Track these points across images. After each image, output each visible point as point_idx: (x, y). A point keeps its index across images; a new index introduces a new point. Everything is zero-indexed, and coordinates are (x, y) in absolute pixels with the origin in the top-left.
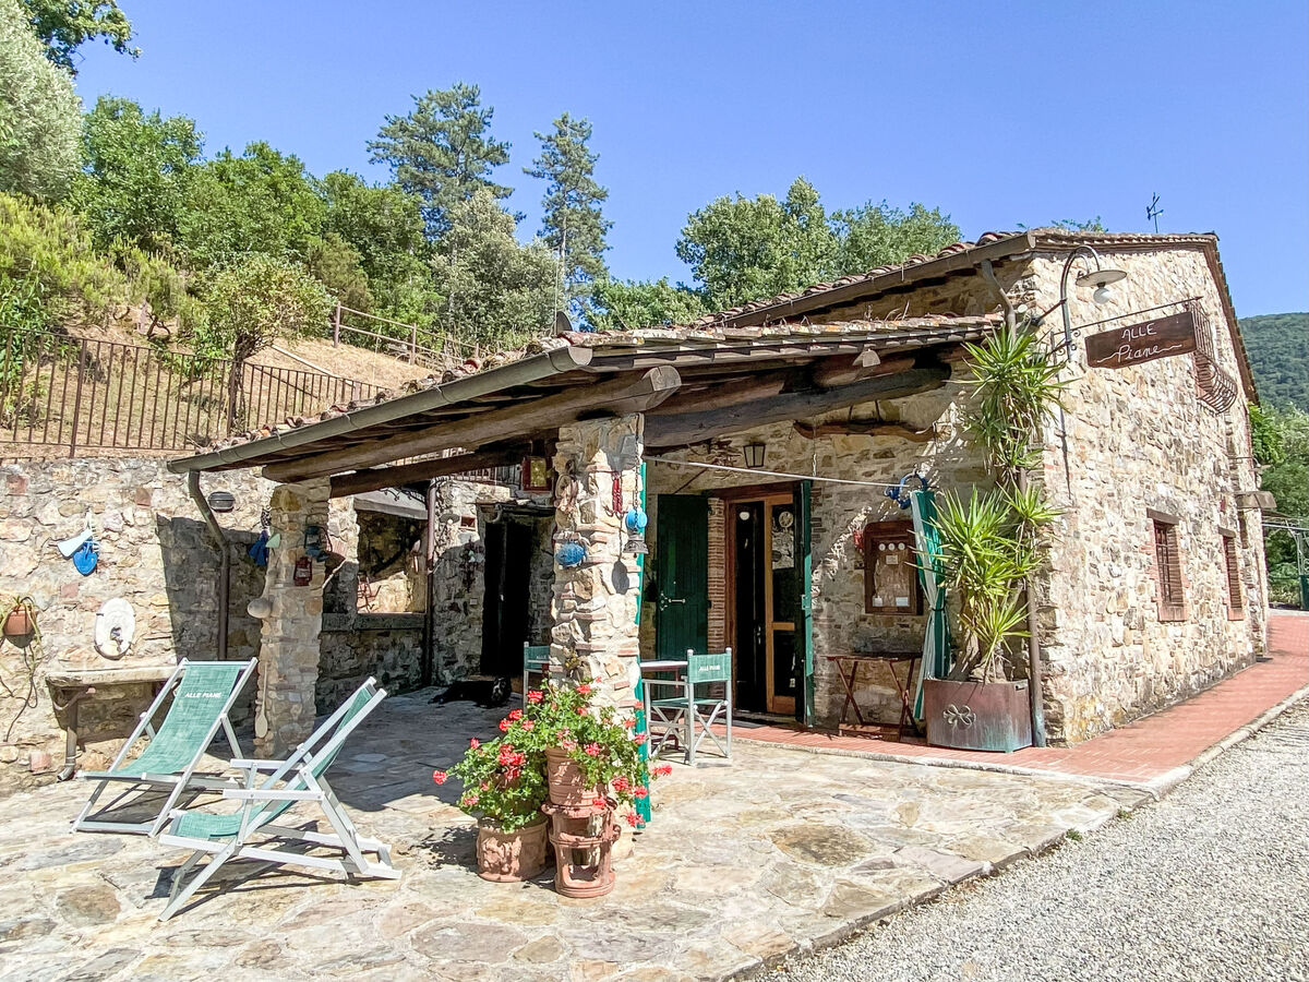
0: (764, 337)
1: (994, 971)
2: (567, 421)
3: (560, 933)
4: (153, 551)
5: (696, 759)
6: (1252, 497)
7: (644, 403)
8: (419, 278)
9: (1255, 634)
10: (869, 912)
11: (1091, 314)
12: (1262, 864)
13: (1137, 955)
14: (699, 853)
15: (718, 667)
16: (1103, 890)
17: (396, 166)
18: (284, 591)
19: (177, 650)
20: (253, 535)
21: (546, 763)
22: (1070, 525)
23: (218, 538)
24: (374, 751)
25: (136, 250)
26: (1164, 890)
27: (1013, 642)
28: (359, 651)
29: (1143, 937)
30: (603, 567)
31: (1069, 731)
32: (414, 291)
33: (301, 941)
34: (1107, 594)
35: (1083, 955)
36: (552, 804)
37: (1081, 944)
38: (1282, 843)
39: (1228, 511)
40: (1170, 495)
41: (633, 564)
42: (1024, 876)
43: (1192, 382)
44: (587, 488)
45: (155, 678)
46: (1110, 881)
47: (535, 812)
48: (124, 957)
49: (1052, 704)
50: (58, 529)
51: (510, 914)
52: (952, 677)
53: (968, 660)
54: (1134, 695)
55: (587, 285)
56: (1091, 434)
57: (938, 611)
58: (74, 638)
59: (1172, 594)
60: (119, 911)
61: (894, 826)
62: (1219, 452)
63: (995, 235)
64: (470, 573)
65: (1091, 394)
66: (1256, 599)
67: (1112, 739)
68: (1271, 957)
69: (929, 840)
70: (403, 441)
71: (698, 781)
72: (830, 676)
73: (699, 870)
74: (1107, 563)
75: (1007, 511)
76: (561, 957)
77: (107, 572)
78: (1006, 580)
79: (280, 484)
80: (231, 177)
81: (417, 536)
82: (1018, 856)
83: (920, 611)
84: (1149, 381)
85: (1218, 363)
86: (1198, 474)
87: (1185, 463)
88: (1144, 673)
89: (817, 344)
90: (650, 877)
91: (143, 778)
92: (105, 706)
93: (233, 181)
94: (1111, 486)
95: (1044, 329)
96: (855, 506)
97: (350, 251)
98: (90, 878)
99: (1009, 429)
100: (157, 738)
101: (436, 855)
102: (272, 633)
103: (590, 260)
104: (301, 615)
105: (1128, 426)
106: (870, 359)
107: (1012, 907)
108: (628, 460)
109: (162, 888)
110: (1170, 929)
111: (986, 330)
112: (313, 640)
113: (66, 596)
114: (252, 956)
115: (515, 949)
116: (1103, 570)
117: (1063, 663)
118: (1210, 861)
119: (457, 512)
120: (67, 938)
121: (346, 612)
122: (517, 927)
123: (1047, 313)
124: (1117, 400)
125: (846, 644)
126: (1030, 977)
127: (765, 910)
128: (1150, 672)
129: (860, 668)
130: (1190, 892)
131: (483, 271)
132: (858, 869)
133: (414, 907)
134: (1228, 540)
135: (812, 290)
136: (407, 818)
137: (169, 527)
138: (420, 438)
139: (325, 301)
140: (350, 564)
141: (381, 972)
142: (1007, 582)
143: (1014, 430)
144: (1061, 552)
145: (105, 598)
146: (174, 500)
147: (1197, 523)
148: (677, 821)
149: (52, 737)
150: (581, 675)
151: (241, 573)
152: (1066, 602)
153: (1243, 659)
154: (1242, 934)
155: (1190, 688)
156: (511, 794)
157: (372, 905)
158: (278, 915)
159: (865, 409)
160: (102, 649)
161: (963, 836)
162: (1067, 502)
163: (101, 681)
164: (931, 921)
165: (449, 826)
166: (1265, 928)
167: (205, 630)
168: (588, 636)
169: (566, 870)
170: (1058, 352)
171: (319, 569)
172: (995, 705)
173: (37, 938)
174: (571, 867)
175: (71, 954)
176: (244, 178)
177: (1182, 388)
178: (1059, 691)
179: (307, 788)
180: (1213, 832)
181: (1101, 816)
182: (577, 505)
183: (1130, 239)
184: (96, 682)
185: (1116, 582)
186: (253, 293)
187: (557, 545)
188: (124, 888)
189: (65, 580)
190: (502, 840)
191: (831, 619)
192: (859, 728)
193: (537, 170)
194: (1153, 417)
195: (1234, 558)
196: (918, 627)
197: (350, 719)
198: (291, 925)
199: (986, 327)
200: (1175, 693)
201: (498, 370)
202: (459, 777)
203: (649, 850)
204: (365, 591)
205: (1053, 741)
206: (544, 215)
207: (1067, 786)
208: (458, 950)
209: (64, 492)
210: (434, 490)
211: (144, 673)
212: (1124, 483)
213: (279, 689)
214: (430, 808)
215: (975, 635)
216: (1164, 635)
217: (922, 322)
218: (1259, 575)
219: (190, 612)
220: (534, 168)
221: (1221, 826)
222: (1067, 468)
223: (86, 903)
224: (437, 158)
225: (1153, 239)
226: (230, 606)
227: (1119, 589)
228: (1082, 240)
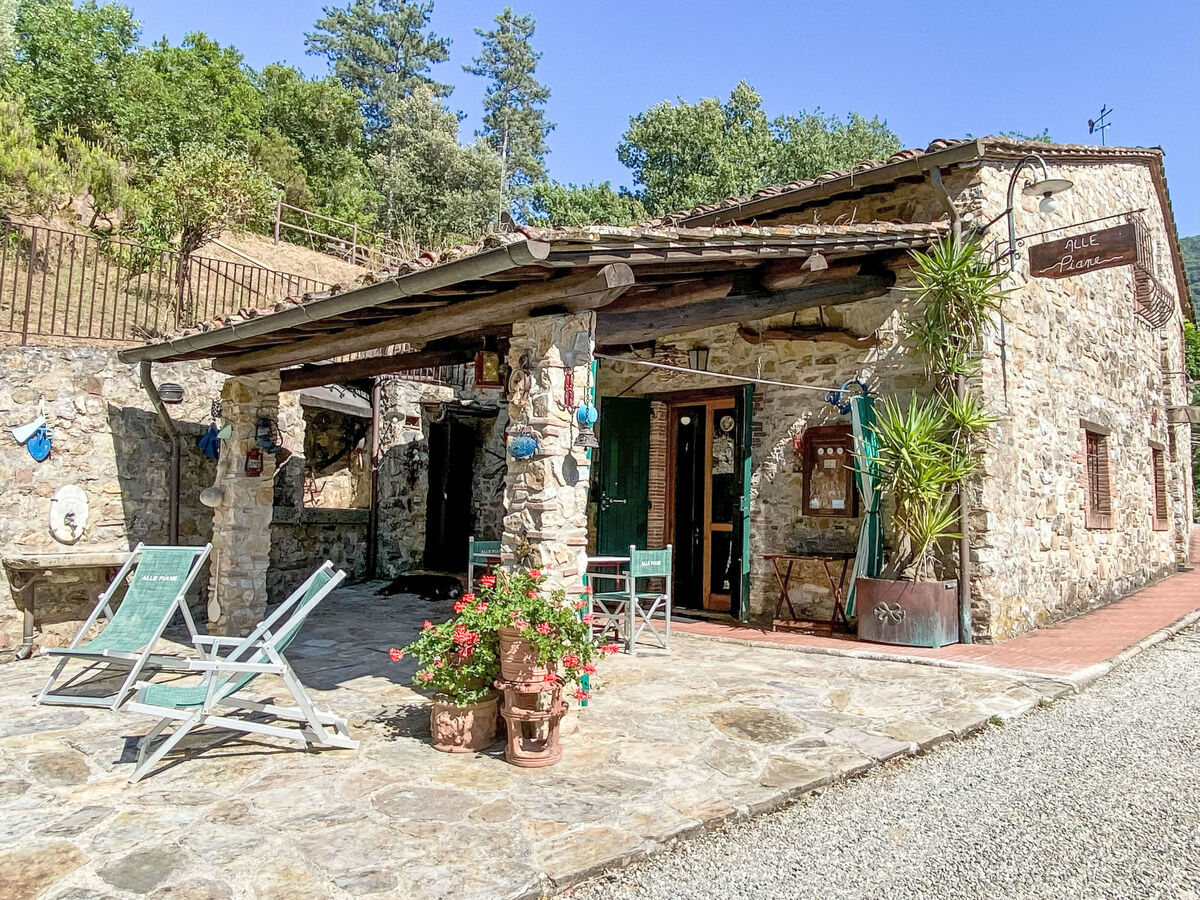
0: (716, 238)
1: (919, 836)
2: (521, 317)
3: (512, 797)
4: (104, 440)
5: (635, 649)
6: (1183, 412)
7: (597, 300)
8: (359, 176)
9: (1178, 545)
10: (802, 784)
11: (1036, 223)
12: (1173, 749)
13: (1053, 825)
14: (641, 730)
15: (659, 563)
16: (1023, 769)
17: (334, 59)
18: (236, 481)
19: (129, 537)
20: (201, 426)
21: (498, 642)
22: (1005, 432)
23: (168, 429)
24: (324, 637)
25: (77, 139)
26: (1080, 769)
27: (945, 544)
28: (306, 544)
29: (1059, 809)
30: (554, 459)
31: (995, 629)
32: (353, 190)
33: (267, 802)
34: (1038, 500)
35: (1003, 824)
36: (504, 681)
37: (1001, 814)
38: (1193, 731)
39: (1159, 424)
40: (1103, 407)
41: (582, 457)
42: (948, 756)
43: (1131, 296)
44: (539, 383)
45: (110, 562)
46: (1030, 761)
47: (487, 689)
48: (98, 814)
49: (979, 604)
50: (12, 415)
51: (464, 780)
52: (884, 576)
53: (900, 560)
54: (1059, 598)
55: (528, 188)
56: (1030, 344)
57: (873, 513)
58: (30, 523)
59: (1100, 503)
60: (90, 774)
61: (826, 710)
62: (1153, 366)
63: (944, 142)
64: (413, 472)
65: (1032, 304)
66: (1181, 511)
67: (1035, 639)
68: (1177, 827)
69: (859, 723)
70: (355, 336)
71: (639, 668)
72: (765, 575)
73: (640, 745)
74: (1039, 471)
75: (944, 418)
76: (514, 817)
77: (61, 459)
78: (941, 484)
79: (229, 376)
80: (169, 68)
81: (362, 433)
82: (943, 738)
83: (855, 514)
84: (1089, 294)
85: (1157, 277)
86: (1132, 387)
87: (1119, 376)
88: (1069, 578)
89: (767, 246)
90: (595, 751)
91: (105, 654)
92: (60, 589)
93: (171, 72)
94: (1046, 396)
95: (988, 238)
96: (797, 411)
97: (289, 147)
98: (57, 746)
99: (950, 336)
100: (115, 619)
101: (391, 729)
102: (225, 520)
103: (531, 163)
104: (252, 505)
105: (1066, 338)
106: (817, 263)
107: (937, 782)
108: (579, 356)
109: (129, 754)
110: (1085, 803)
111: (931, 238)
112: (264, 530)
113: (20, 482)
114: (221, 813)
115: (471, 810)
116: (1034, 476)
117: (992, 565)
118: (1125, 746)
119: (401, 410)
120: (42, 796)
121: (293, 505)
122: (471, 791)
123: (992, 222)
124: (1057, 311)
125: (782, 545)
126: (952, 841)
127: (704, 780)
128: (1075, 576)
129: (795, 568)
130: (1105, 772)
131: (423, 171)
132: (793, 746)
133: (372, 773)
134: (1157, 452)
135: (761, 194)
136: (362, 696)
137: (121, 417)
138: (372, 332)
139: (272, 194)
140: (297, 459)
141: (343, 829)
142: (941, 486)
143: (955, 338)
144: (995, 457)
145: (59, 485)
146: (126, 390)
147: (1128, 435)
148: (619, 702)
149: (10, 617)
150: (532, 562)
151: (191, 464)
152: (998, 506)
153: (1166, 568)
154: (1152, 808)
155: (1113, 594)
156: (465, 670)
157: (332, 771)
158: (242, 779)
159: (809, 316)
160: (56, 534)
161: (892, 719)
162: (1003, 410)
163: (57, 564)
164: (860, 792)
165: (401, 703)
166: (1173, 803)
167: (157, 518)
168: (539, 525)
169: (517, 742)
170: (1001, 261)
171: (270, 461)
172: (925, 604)
173: (13, 796)
174: (521, 740)
175: (47, 810)
176: (182, 69)
177: (1121, 302)
178: (987, 592)
179: (270, 662)
180: (1129, 720)
181: (1023, 705)
182: (530, 399)
183: (1077, 151)
184: (52, 565)
185: (1046, 489)
186: (199, 184)
187: (510, 438)
188: (92, 754)
189: (18, 464)
190: (454, 714)
191: (768, 520)
192: (792, 624)
193: (478, 68)
194: (1090, 329)
195: (1162, 470)
196: (852, 529)
197: (308, 599)
198: (256, 788)
199: (932, 235)
200: (1098, 598)
201: (455, 263)
202: (414, 655)
203: (594, 727)
204: (310, 486)
205: (979, 639)
206: (484, 115)
207: (991, 678)
208: (416, 811)
209: (17, 379)
210: (378, 388)
211: (98, 558)
212: (1060, 394)
213: (232, 575)
214: (381, 688)
215: (908, 536)
216: (1090, 542)
217: (870, 228)
218: (1185, 489)
219: (142, 500)
220: (474, 66)
221: (1137, 716)
222: (1005, 376)
223: (57, 767)
224: (377, 53)
225: (1099, 152)
226: (181, 496)
227: (1049, 496)
228: (1030, 150)
